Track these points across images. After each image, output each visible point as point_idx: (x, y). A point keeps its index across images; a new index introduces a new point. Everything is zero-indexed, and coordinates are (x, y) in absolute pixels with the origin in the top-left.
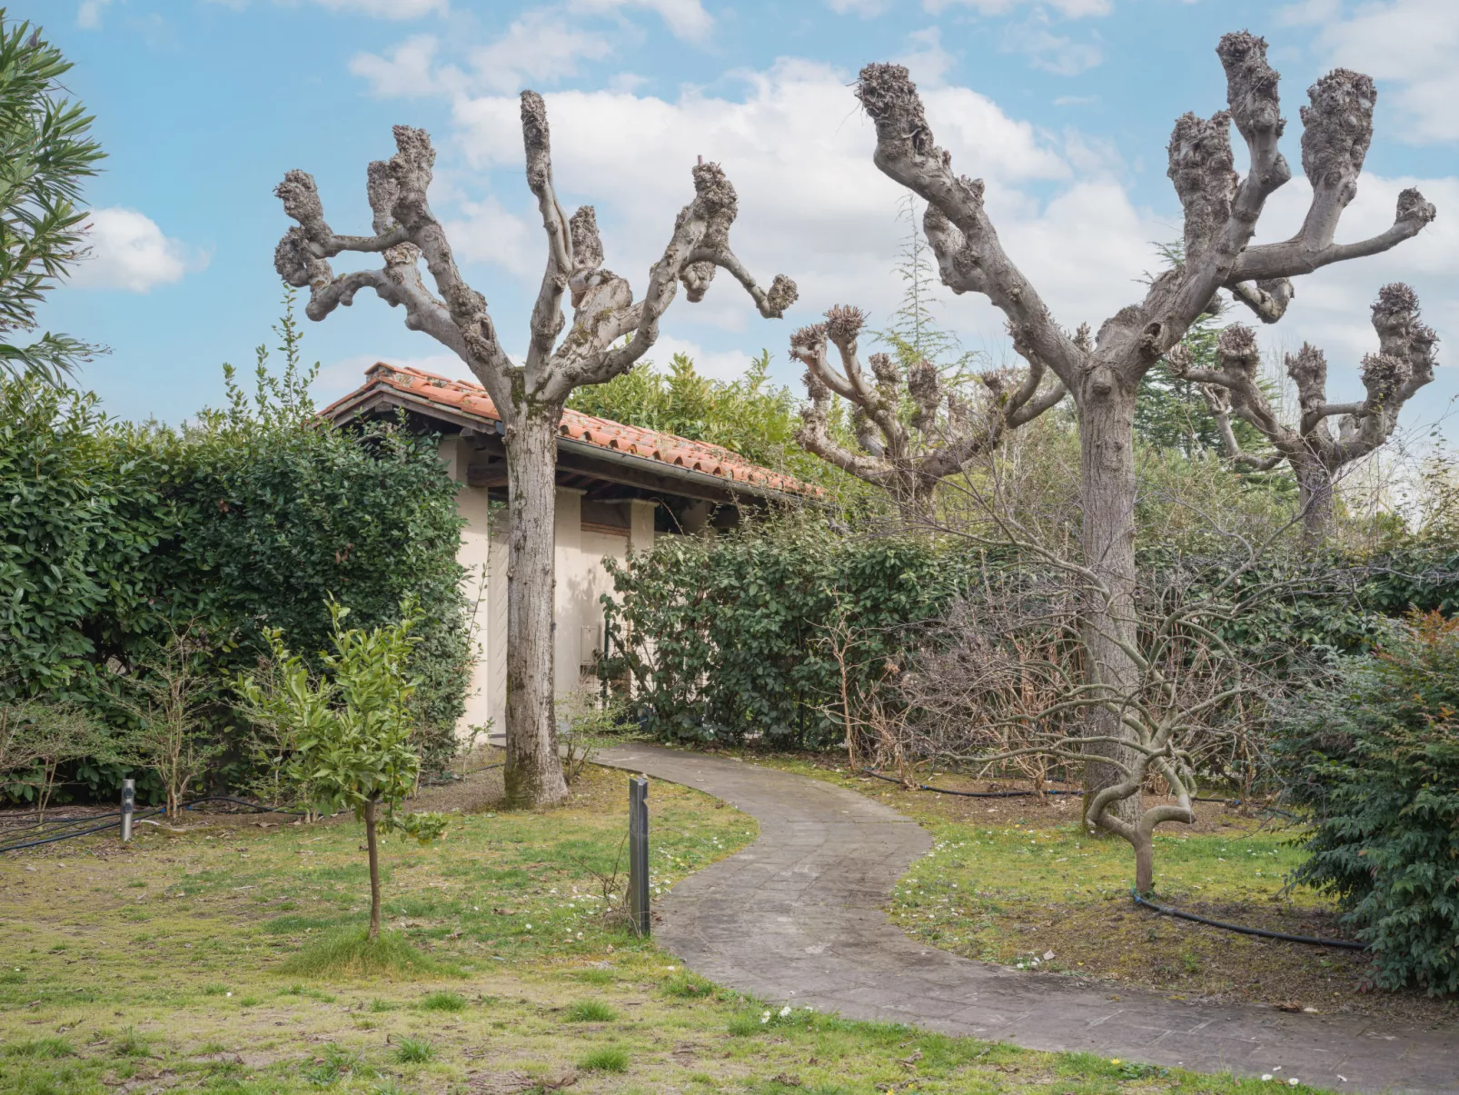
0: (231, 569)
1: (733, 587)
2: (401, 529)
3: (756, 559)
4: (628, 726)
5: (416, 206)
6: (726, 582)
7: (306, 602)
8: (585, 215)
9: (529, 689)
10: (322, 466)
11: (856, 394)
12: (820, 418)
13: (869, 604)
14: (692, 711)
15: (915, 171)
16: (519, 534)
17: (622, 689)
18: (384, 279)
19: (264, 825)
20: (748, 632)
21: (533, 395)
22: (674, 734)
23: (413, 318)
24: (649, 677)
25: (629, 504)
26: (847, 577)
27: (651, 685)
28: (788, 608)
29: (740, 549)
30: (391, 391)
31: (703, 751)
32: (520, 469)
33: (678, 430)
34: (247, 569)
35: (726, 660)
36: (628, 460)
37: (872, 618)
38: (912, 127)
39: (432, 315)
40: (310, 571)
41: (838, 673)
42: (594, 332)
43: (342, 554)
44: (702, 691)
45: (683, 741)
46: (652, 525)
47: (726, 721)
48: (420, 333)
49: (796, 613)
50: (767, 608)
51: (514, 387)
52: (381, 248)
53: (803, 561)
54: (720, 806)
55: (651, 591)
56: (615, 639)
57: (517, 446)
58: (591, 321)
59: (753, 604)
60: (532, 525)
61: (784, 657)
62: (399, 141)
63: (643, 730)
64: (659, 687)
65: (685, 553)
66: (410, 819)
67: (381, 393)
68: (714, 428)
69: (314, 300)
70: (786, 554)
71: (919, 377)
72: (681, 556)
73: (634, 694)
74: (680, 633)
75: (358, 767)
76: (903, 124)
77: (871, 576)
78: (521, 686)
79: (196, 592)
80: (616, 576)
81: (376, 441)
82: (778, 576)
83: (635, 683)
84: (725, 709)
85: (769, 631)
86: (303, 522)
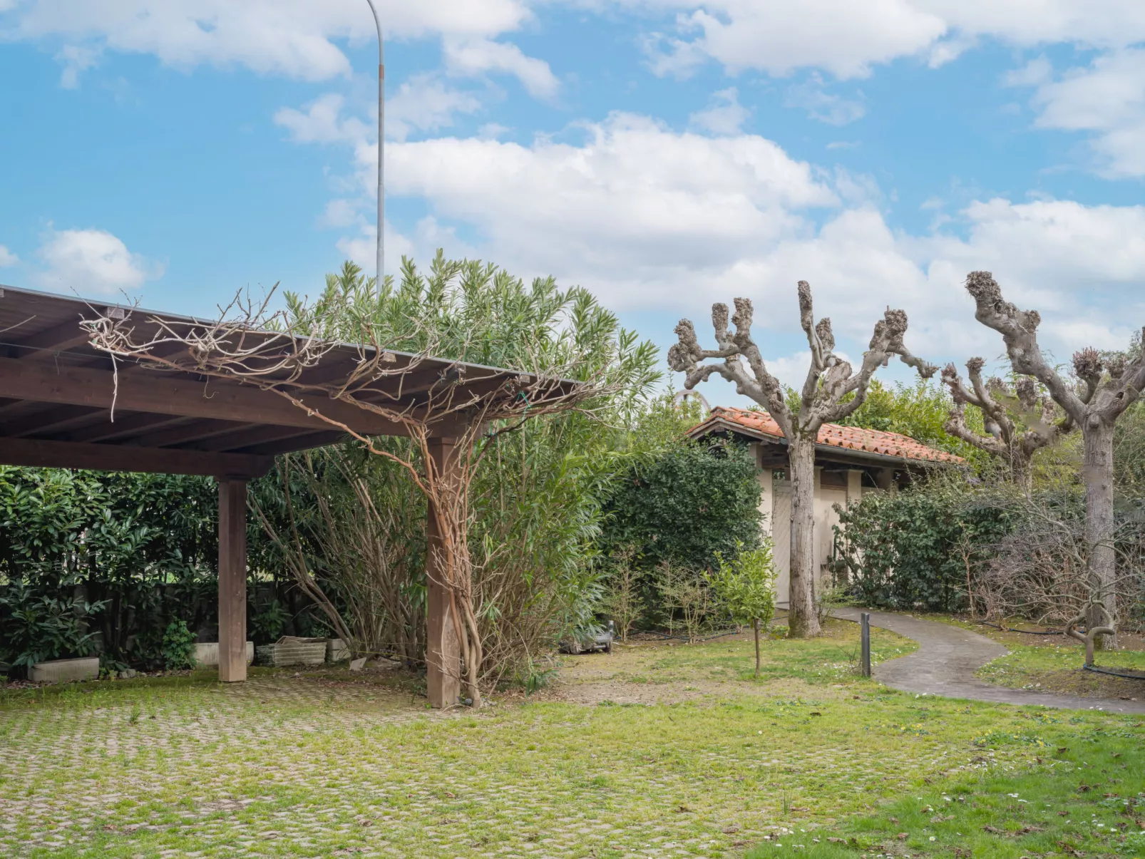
0: (643, 516)
1: (907, 522)
2: (732, 495)
3: (920, 505)
4: (850, 597)
5: (745, 337)
6: (903, 519)
7: (683, 533)
8: (825, 323)
9: (802, 577)
10: (692, 463)
11: (981, 403)
12: (960, 415)
13: (983, 530)
14: (884, 589)
15: (996, 321)
16: (796, 499)
17: (844, 578)
18: (725, 369)
19: (671, 644)
20: (916, 546)
21: (803, 428)
22: (874, 603)
23: (740, 389)
24: (859, 571)
25: (847, 473)
26: (972, 515)
27: (860, 574)
28: (938, 533)
29: (911, 500)
30: (724, 421)
31: (890, 612)
32: (797, 466)
33: (875, 425)
34: (652, 515)
35: (903, 561)
36: (848, 452)
37: (985, 538)
38: (994, 300)
39: (750, 388)
40: (686, 517)
41: (965, 568)
42: (833, 393)
43: (702, 508)
44: (890, 579)
45: (879, 606)
46: (859, 482)
47: (903, 595)
48: (743, 396)
49: (942, 535)
50: (926, 532)
51: (793, 425)
52: (725, 356)
53: (946, 506)
54: (900, 637)
55: (861, 523)
56: (839, 549)
57: (795, 454)
58: (831, 387)
59: (918, 530)
60: (803, 494)
61: (936, 559)
62: (737, 306)
63: (860, 598)
64: (866, 576)
65: (880, 502)
66: (773, 628)
67: (718, 422)
68: (896, 423)
69: (688, 379)
70: (936, 503)
71: (1023, 386)
72: (877, 504)
73: (851, 580)
74: (877, 546)
75: (754, 606)
76: (990, 300)
77: (985, 514)
78: (797, 576)
79: (623, 527)
80: (841, 515)
81: (718, 448)
82: (932, 515)
83: (851, 574)
84: (903, 588)
85: (927, 545)
86: (682, 492)
